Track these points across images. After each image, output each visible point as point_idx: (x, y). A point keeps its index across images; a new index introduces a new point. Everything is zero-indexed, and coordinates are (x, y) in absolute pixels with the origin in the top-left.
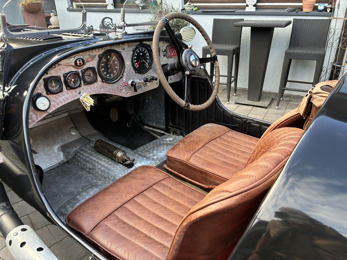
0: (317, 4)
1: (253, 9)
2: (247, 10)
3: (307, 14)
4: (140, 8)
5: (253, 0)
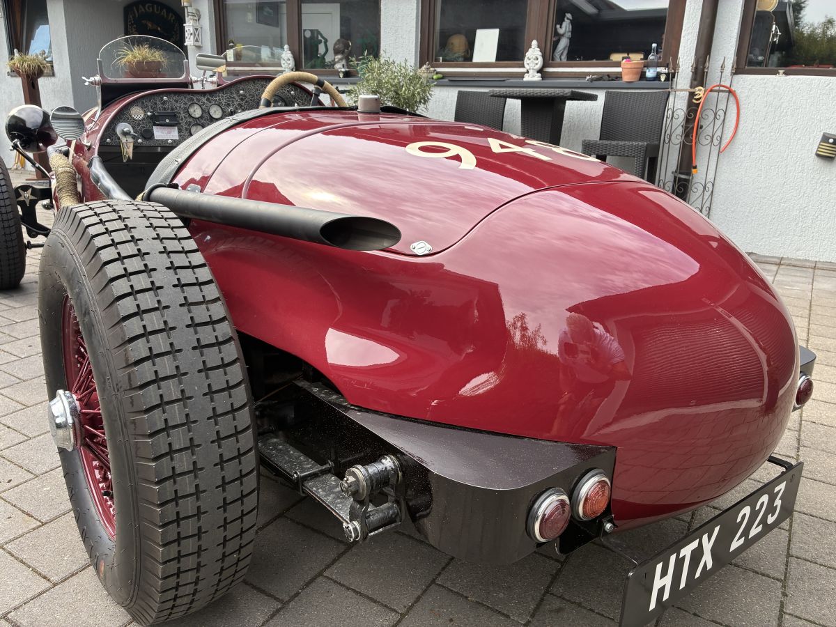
1: (537, 77)
2: (527, 78)
4: (341, 75)
5: (537, 62)
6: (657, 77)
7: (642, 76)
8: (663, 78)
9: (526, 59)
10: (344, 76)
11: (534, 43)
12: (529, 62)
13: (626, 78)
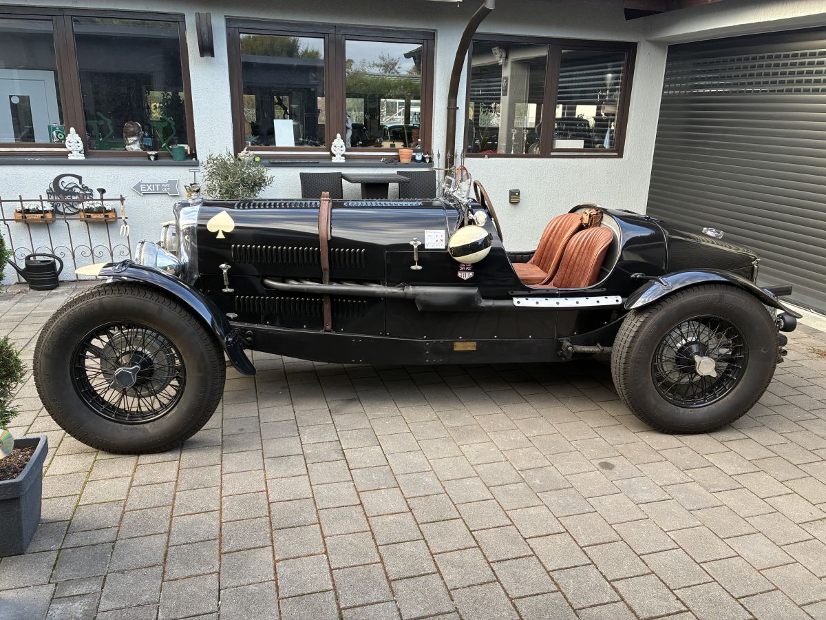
0: (414, 154)
1: (343, 160)
2: (334, 160)
3: (406, 165)
4: (152, 158)
5: (342, 149)
6: (423, 159)
7: (413, 159)
8: (427, 161)
9: (333, 146)
10: (155, 159)
11: (338, 135)
12: (335, 148)
13: (404, 161)
